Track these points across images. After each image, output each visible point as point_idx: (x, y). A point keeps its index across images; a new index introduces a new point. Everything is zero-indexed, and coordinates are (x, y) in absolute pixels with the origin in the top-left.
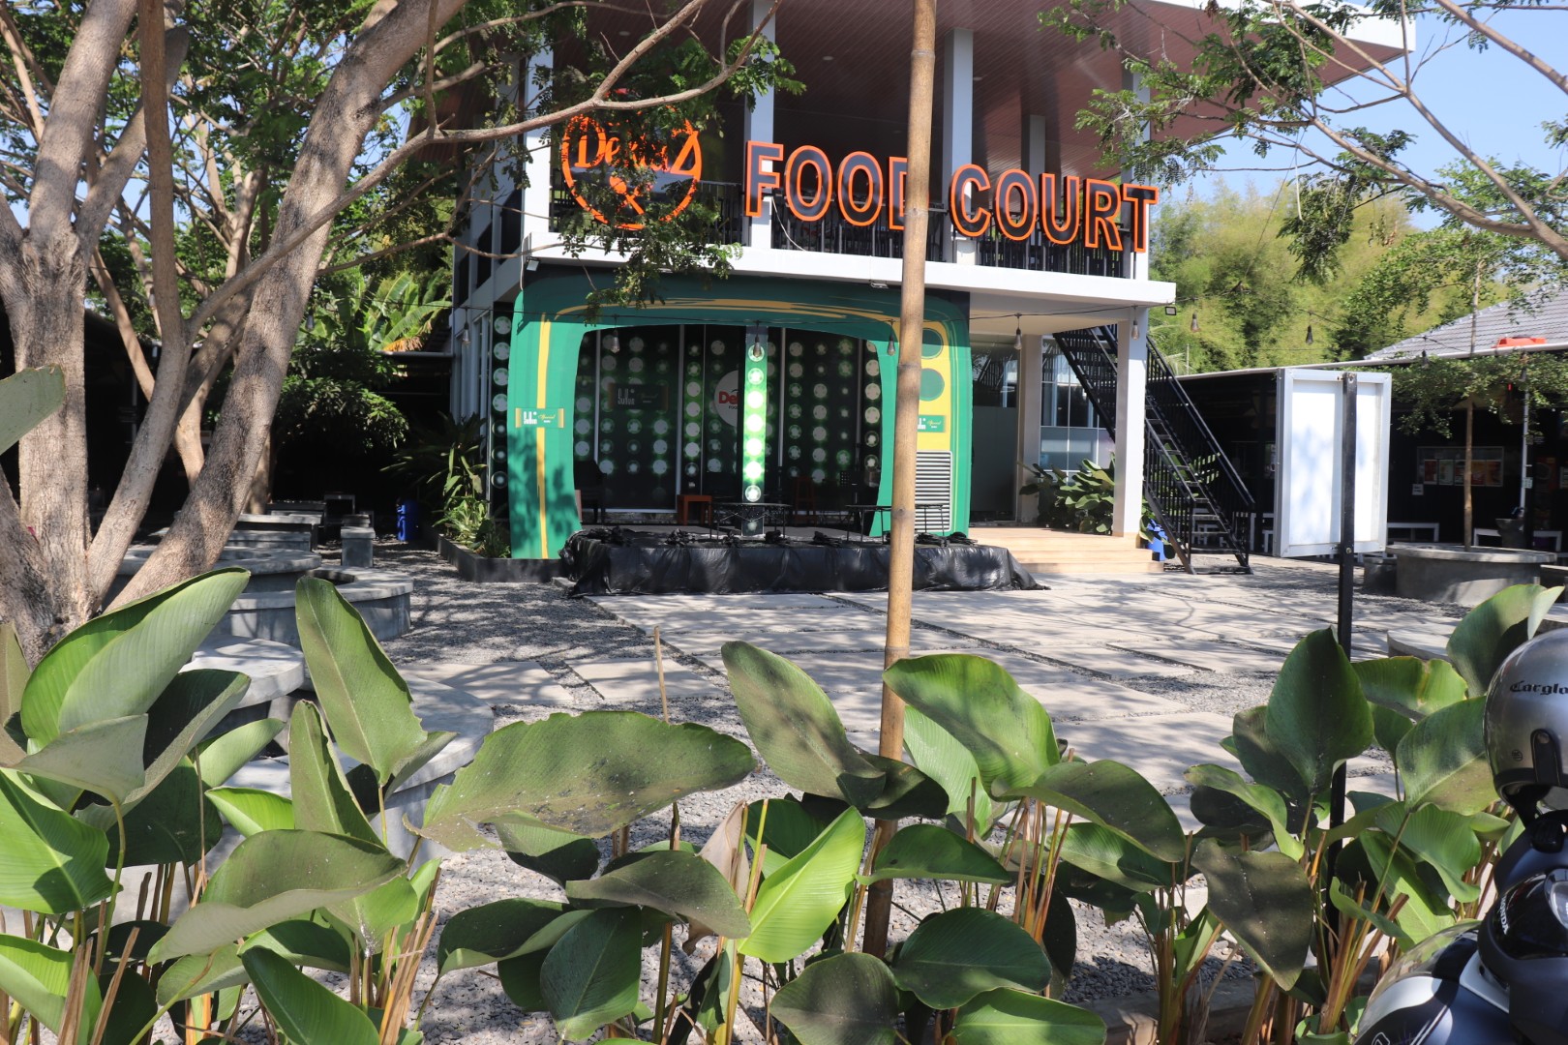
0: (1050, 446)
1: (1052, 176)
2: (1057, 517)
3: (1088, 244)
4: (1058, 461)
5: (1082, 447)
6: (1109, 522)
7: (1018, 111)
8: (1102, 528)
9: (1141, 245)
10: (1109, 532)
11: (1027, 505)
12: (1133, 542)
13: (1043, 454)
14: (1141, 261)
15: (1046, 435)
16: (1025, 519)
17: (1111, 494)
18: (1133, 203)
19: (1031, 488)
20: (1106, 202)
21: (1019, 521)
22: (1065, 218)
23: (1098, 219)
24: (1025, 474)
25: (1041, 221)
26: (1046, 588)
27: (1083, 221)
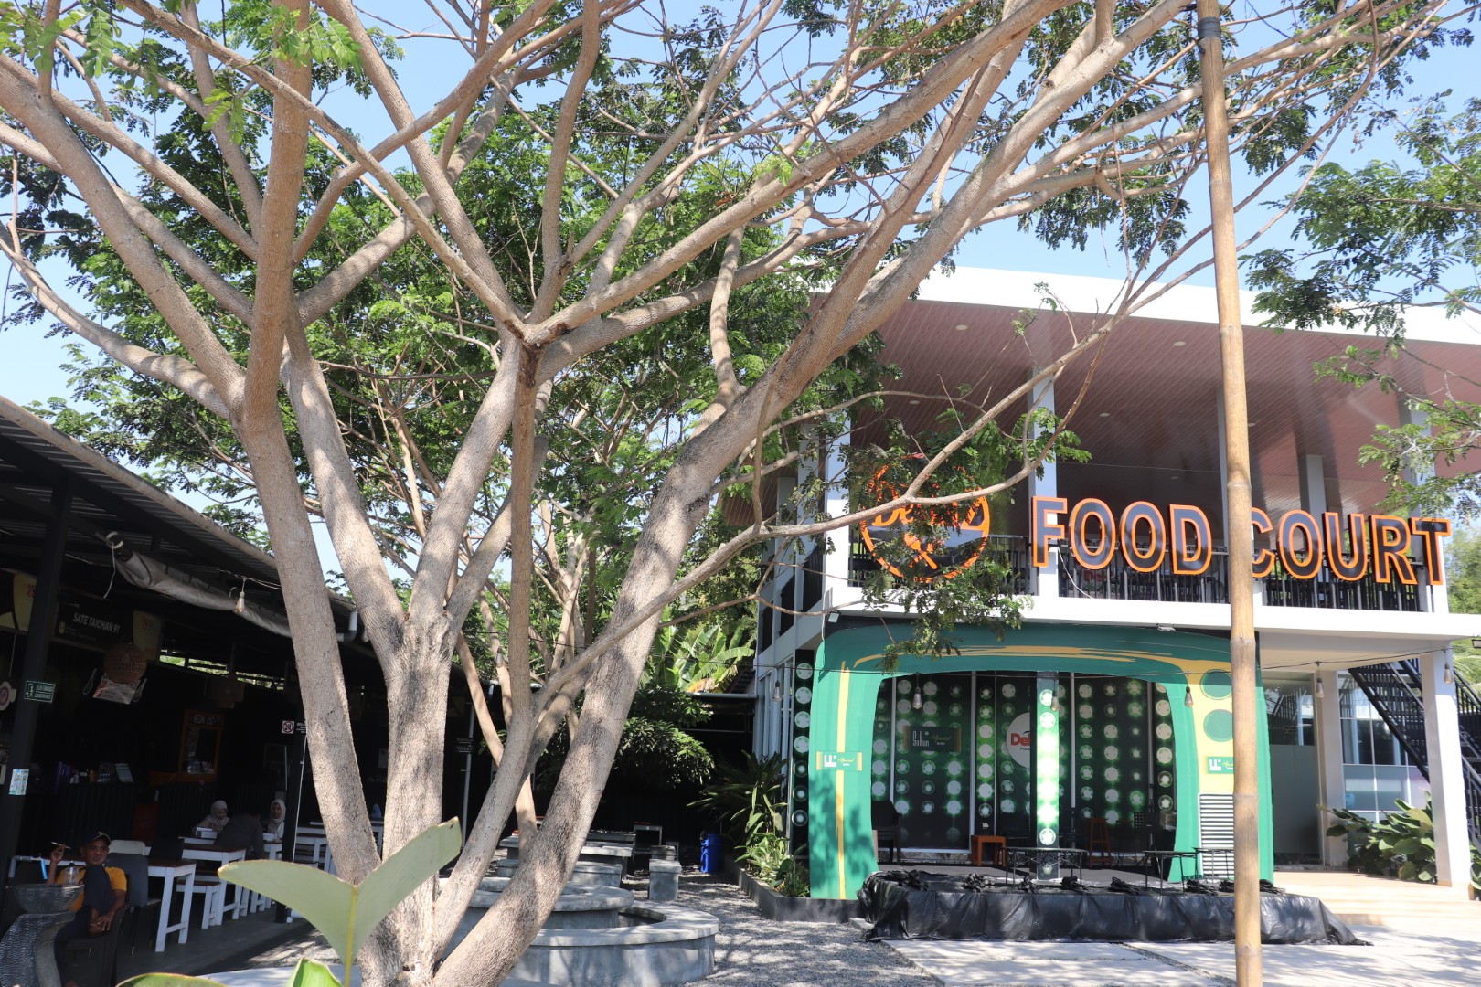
0: (1354, 786)
1: (1336, 514)
2: (1369, 862)
3: (1379, 580)
4: (1366, 800)
5: (1392, 786)
6: (1432, 869)
7: (1294, 454)
8: (1425, 876)
9: (1437, 578)
10: (1434, 881)
11: (1334, 847)
12: (1466, 894)
13: (1348, 794)
14: (1438, 594)
15: (1350, 774)
16: (1334, 861)
17: (1431, 836)
18: (1424, 537)
19: (1337, 830)
20: (1395, 536)
21: (1327, 865)
22: (1352, 554)
23: (1387, 554)
24: (1327, 818)
25: (1327, 559)
26: (1368, 944)
27: (1371, 556)
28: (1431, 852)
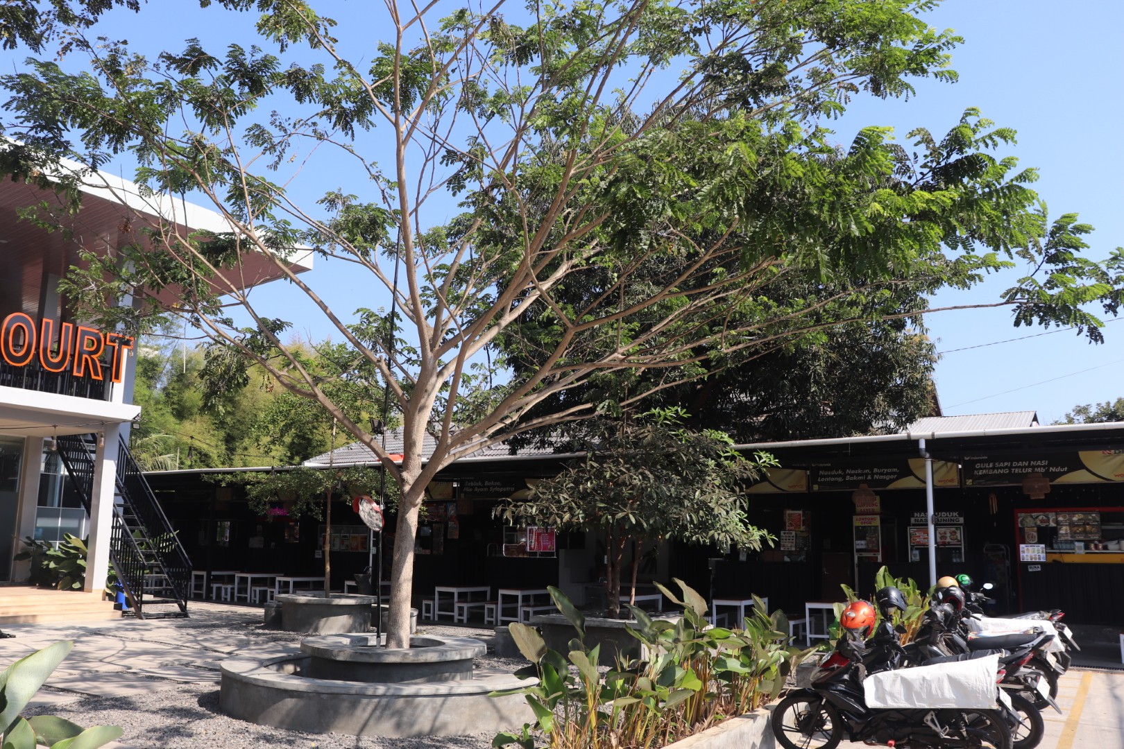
0: (43, 523)
2: (43, 579)
3: (75, 374)
4: (51, 534)
5: (72, 523)
6: (82, 580)
7: (40, 271)
8: (77, 585)
9: (117, 377)
10: (81, 589)
11: (20, 568)
12: (100, 596)
13: (37, 528)
14: (118, 388)
15: (41, 514)
16: (18, 579)
17: (85, 558)
18: (114, 347)
19: (24, 555)
20: (93, 345)
21: (13, 581)
22: (58, 353)
23: (85, 356)
24: (20, 543)
25: (38, 354)
27: (73, 356)
28: (83, 569)
